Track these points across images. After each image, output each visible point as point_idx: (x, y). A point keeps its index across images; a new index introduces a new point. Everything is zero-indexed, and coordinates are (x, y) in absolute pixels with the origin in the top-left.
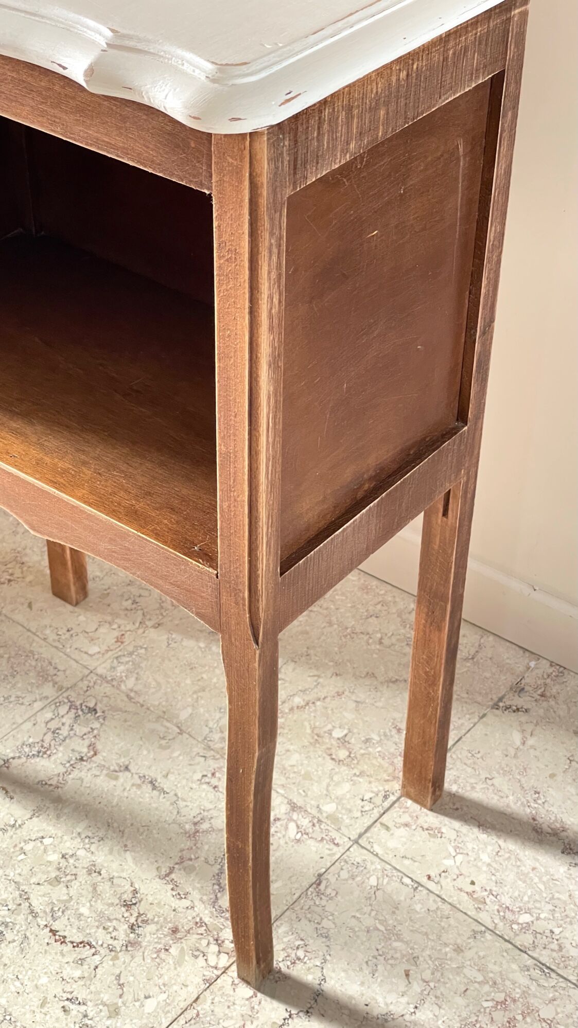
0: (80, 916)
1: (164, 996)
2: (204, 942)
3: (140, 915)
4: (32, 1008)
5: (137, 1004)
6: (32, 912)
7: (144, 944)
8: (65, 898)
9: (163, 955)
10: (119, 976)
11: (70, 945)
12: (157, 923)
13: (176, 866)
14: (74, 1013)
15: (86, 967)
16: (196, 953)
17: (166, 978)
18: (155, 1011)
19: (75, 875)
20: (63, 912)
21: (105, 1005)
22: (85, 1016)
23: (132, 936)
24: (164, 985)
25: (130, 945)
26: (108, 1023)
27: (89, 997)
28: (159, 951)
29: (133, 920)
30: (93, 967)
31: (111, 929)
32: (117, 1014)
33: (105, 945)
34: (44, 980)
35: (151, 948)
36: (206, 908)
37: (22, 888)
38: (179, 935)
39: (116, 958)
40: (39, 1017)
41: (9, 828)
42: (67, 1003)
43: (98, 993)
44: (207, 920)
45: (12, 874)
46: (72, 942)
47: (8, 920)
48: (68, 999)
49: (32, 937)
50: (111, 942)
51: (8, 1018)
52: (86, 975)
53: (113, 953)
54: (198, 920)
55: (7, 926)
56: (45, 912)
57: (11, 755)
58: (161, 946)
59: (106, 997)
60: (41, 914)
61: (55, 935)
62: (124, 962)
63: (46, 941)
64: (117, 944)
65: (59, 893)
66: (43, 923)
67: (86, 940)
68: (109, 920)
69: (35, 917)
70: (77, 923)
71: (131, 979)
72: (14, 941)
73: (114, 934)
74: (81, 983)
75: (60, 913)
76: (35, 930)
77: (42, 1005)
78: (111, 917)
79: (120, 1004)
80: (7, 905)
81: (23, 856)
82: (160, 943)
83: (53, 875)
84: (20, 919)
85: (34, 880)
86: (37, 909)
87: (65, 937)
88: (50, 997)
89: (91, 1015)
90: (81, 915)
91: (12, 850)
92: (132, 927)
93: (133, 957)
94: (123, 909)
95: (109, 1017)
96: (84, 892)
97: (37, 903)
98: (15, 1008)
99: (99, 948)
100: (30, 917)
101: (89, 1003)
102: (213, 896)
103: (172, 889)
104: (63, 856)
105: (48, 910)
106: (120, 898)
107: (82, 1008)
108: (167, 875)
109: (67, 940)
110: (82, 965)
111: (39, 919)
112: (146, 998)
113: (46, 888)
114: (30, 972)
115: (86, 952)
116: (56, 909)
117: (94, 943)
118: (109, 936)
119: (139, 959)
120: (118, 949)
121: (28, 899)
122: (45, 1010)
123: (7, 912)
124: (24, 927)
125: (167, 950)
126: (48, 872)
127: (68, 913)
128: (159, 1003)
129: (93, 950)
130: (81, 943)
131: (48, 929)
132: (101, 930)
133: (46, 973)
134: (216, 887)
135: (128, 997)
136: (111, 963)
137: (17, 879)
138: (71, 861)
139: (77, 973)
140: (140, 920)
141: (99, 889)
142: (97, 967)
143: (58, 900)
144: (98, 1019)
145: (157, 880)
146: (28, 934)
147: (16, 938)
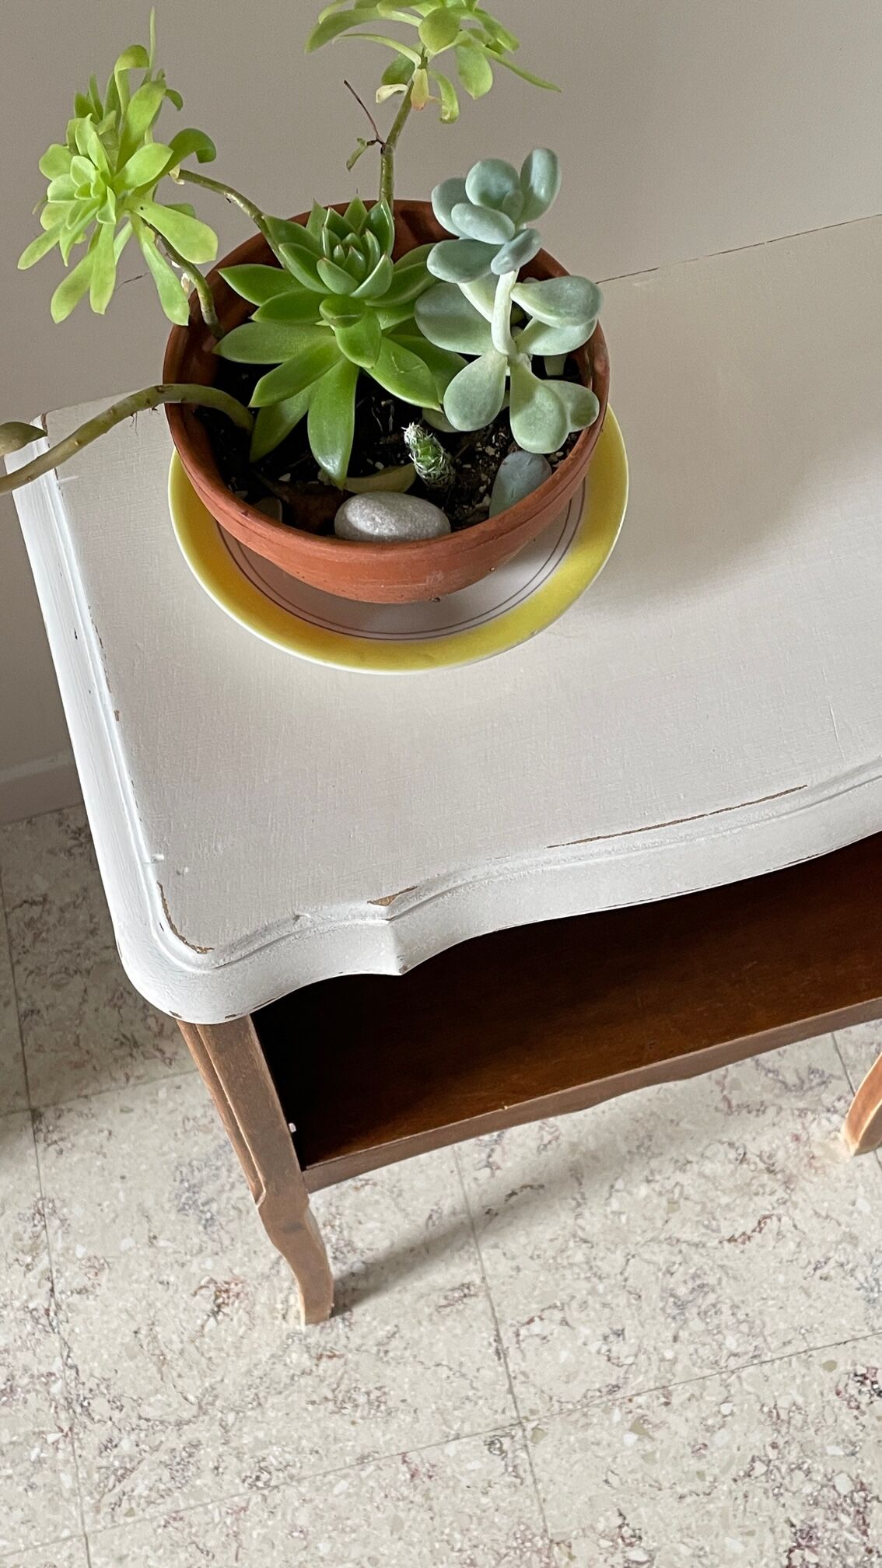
0: (728, 1207)
1: (861, 1190)
2: (824, 1122)
3: (760, 1156)
4: (807, 1304)
5: (855, 1215)
6: (697, 1245)
7: (795, 1172)
8: (698, 1208)
9: (816, 1164)
10: (816, 1213)
11: (756, 1234)
12: (778, 1147)
13: (725, 1093)
14: (832, 1273)
15: (789, 1235)
16: (832, 1135)
17: (843, 1176)
18: (872, 1205)
19: (677, 1184)
20: (714, 1219)
21: (839, 1243)
22: (842, 1265)
23: (779, 1176)
24: (849, 1181)
25: (787, 1183)
26: (861, 1250)
27: (824, 1251)
28: (811, 1165)
29: (761, 1166)
30: (793, 1229)
31: (761, 1191)
32: (856, 1238)
33: (776, 1205)
34: (781, 1278)
35: (802, 1169)
36: (789, 1099)
37: (662, 1237)
38: (804, 1137)
39: (795, 1205)
40: (819, 1304)
41: (579, 1210)
42: (819, 1273)
43: (824, 1240)
44: (801, 1105)
45: (639, 1239)
46: (754, 1231)
47: (692, 1271)
48: (815, 1269)
49: (725, 1262)
50: (774, 1198)
51: (803, 1331)
52: (798, 1240)
53: (789, 1204)
54: (797, 1113)
55: (699, 1277)
56: (703, 1234)
57: (484, 1156)
58: (806, 1160)
59: (831, 1238)
60: (704, 1239)
61: (736, 1240)
62: (804, 1200)
63: (738, 1252)
64: (781, 1193)
65: (689, 1209)
66: (715, 1243)
67: (758, 1218)
68: (749, 1185)
69: (704, 1246)
70: (734, 1214)
71: (826, 1204)
72: (720, 1279)
73: (768, 1190)
74: (804, 1249)
75: (714, 1223)
76: (718, 1254)
77: (808, 1295)
78: (748, 1181)
79: (847, 1230)
80: (674, 1263)
81: (624, 1218)
82: (801, 1159)
83: (664, 1202)
84: (696, 1258)
85: (659, 1223)
86: (696, 1240)
87: (744, 1234)
88: (804, 1283)
89: (843, 1259)
90: (727, 1205)
91: (609, 1222)
92: (770, 1171)
93: (803, 1190)
94: (745, 1166)
95: (856, 1246)
96: (703, 1188)
97: (688, 1234)
98: (797, 1318)
99: (775, 1212)
100: (702, 1251)
101: (831, 1254)
102: (779, 1085)
103: (749, 1112)
104: (649, 1181)
105: (703, 1230)
106: (730, 1162)
107: (832, 1263)
108: (730, 1106)
109: (749, 1233)
110: (784, 1237)
111: (709, 1244)
112: (854, 1204)
113: (675, 1218)
114: (765, 1286)
115: (772, 1225)
116: (706, 1223)
117: (767, 1213)
118: (767, 1196)
119: (808, 1186)
120: (787, 1197)
121: (678, 1241)
122: (814, 1295)
123: (682, 1269)
124: (710, 1263)
125: (813, 1157)
126: (658, 1205)
127: (718, 1215)
128: (865, 1197)
129: (775, 1218)
130: (759, 1223)
131: (725, 1243)
132: (756, 1199)
133: (774, 1273)
134: (770, 1075)
135: (843, 1219)
136: (797, 1211)
137: (649, 1235)
138: (658, 1177)
139: (792, 1246)
140: (765, 1159)
141: (707, 1172)
142: (795, 1226)
143: (698, 1215)
144: (851, 1257)
145: (731, 1118)
146: (720, 1263)
147: (718, 1276)
